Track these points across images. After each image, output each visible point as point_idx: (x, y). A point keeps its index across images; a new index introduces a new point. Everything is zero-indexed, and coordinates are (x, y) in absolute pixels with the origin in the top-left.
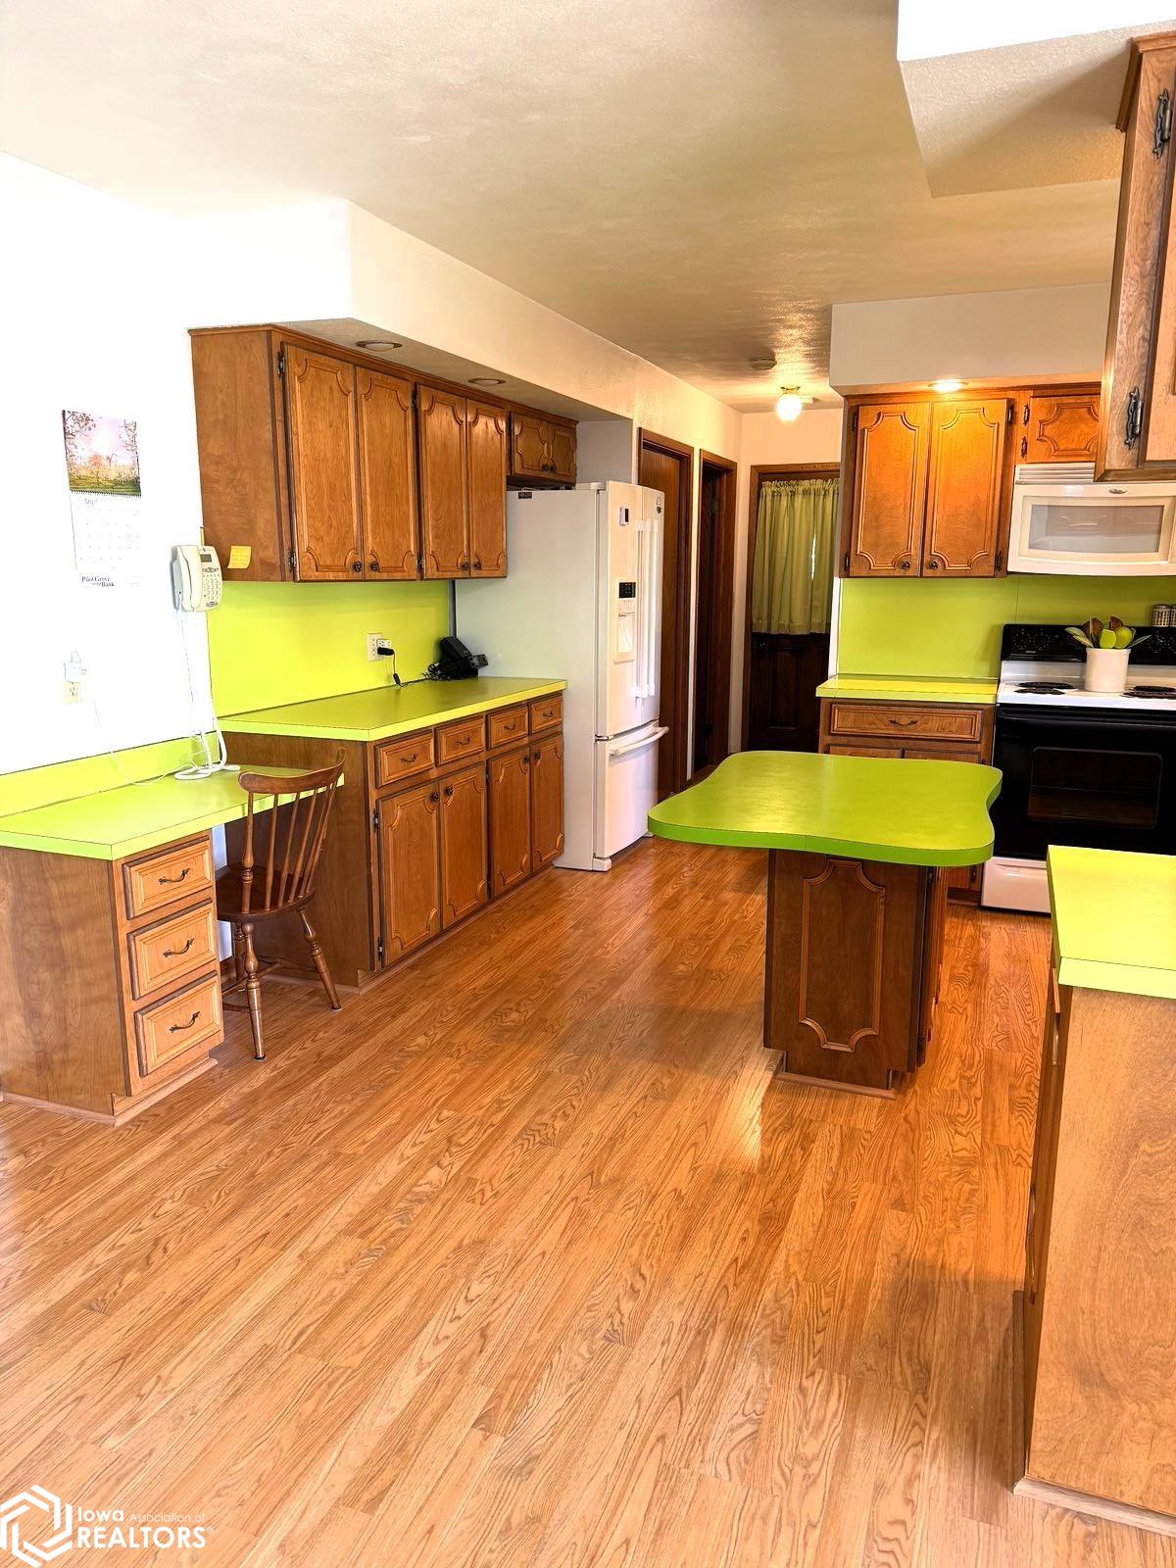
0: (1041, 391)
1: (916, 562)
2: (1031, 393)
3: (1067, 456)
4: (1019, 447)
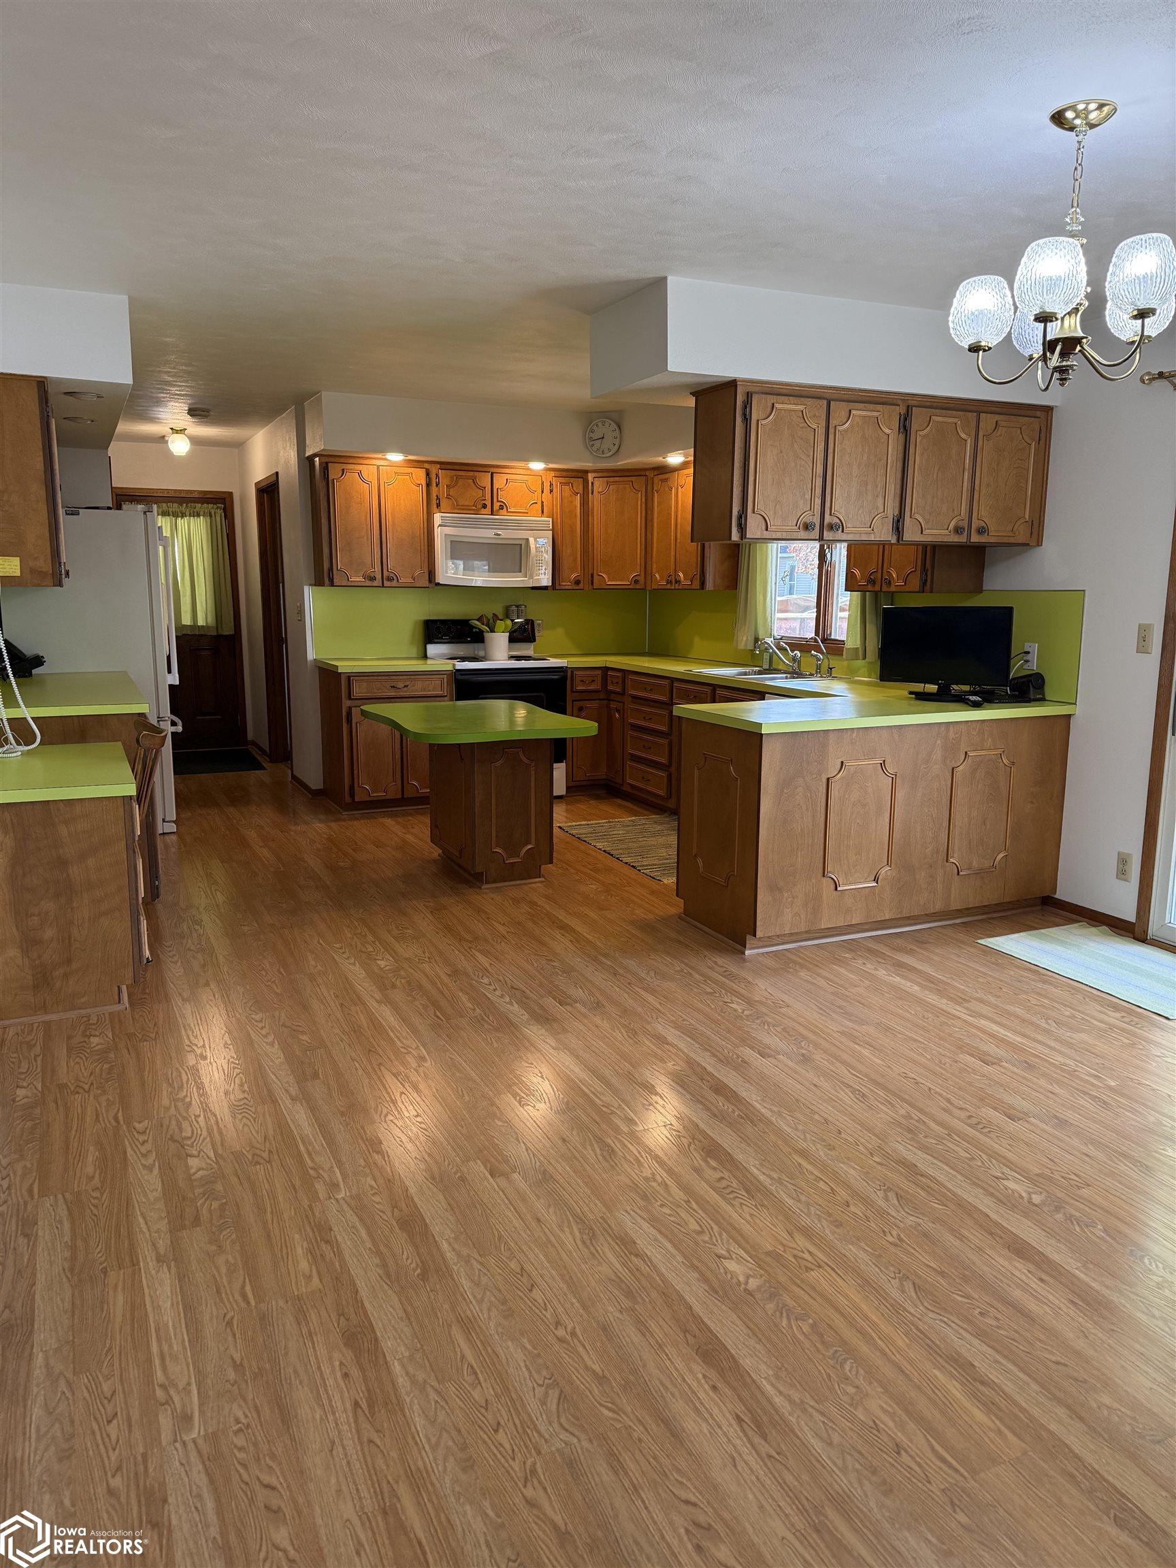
0: (445, 465)
1: (379, 577)
2: (439, 466)
3: (463, 509)
4: (434, 502)
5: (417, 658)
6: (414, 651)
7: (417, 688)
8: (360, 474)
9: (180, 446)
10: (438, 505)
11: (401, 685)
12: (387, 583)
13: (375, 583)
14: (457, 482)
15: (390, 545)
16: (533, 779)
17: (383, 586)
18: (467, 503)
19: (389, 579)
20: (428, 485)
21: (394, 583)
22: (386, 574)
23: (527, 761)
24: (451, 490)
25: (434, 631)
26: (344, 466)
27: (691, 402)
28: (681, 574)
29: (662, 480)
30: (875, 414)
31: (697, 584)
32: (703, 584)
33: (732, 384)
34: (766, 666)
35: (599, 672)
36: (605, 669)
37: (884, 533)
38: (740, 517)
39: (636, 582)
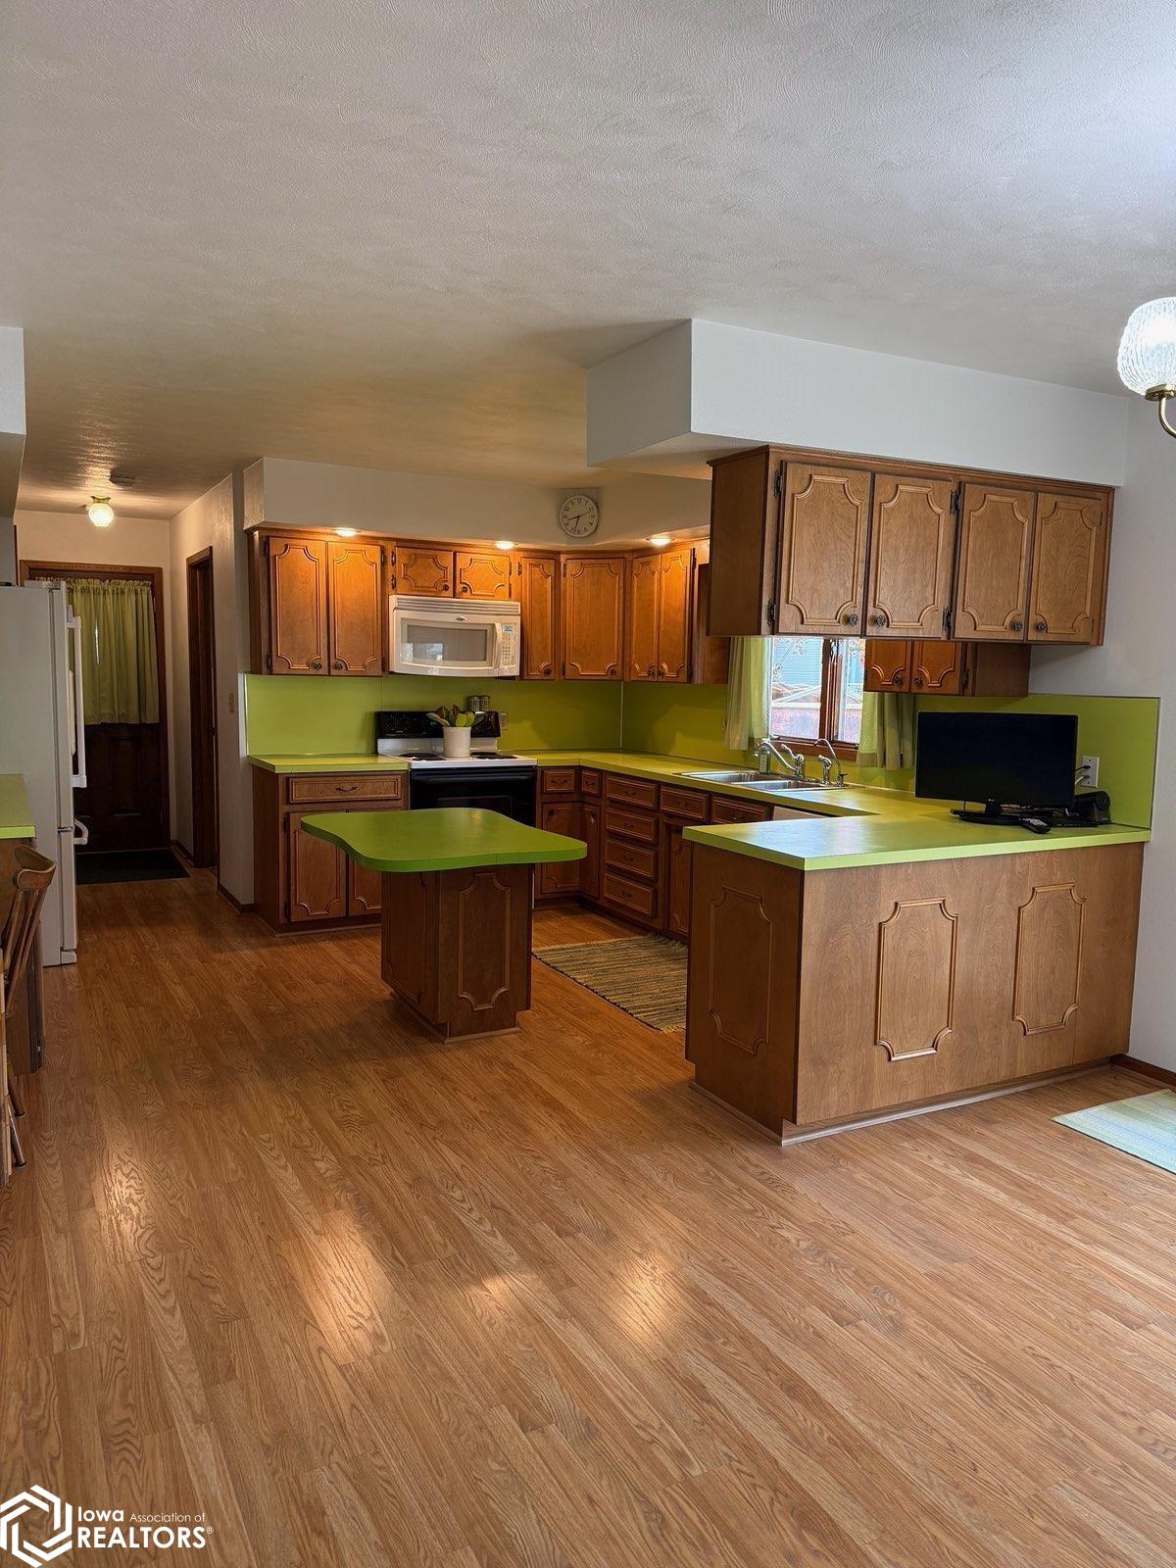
0: (403, 543)
1: (325, 664)
2: (395, 543)
3: (423, 591)
4: (390, 583)
5: (367, 755)
6: (363, 747)
7: (367, 791)
8: (306, 550)
9: (101, 517)
10: (394, 586)
11: (347, 787)
12: (334, 672)
13: (321, 672)
14: (415, 562)
15: (339, 631)
16: (508, 908)
17: (329, 675)
18: (426, 585)
19: (337, 667)
20: (383, 564)
21: (343, 672)
22: (333, 661)
23: (502, 888)
24: (409, 570)
25: (386, 724)
26: (288, 541)
27: (707, 474)
28: (665, 666)
29: (643, 564)
30: (924, 490)
31: (683, 677)
32: (690, 677)
33: (763, 451)
34: (763, 769)
35: (572, 772)
36: (579, 769)
37: (933, 629)
38: (771, 608)
39: (613, 672)
